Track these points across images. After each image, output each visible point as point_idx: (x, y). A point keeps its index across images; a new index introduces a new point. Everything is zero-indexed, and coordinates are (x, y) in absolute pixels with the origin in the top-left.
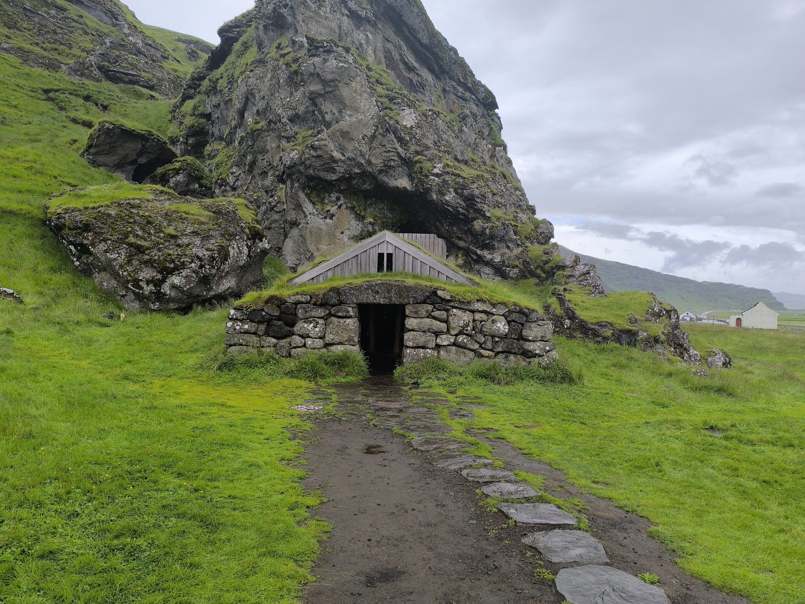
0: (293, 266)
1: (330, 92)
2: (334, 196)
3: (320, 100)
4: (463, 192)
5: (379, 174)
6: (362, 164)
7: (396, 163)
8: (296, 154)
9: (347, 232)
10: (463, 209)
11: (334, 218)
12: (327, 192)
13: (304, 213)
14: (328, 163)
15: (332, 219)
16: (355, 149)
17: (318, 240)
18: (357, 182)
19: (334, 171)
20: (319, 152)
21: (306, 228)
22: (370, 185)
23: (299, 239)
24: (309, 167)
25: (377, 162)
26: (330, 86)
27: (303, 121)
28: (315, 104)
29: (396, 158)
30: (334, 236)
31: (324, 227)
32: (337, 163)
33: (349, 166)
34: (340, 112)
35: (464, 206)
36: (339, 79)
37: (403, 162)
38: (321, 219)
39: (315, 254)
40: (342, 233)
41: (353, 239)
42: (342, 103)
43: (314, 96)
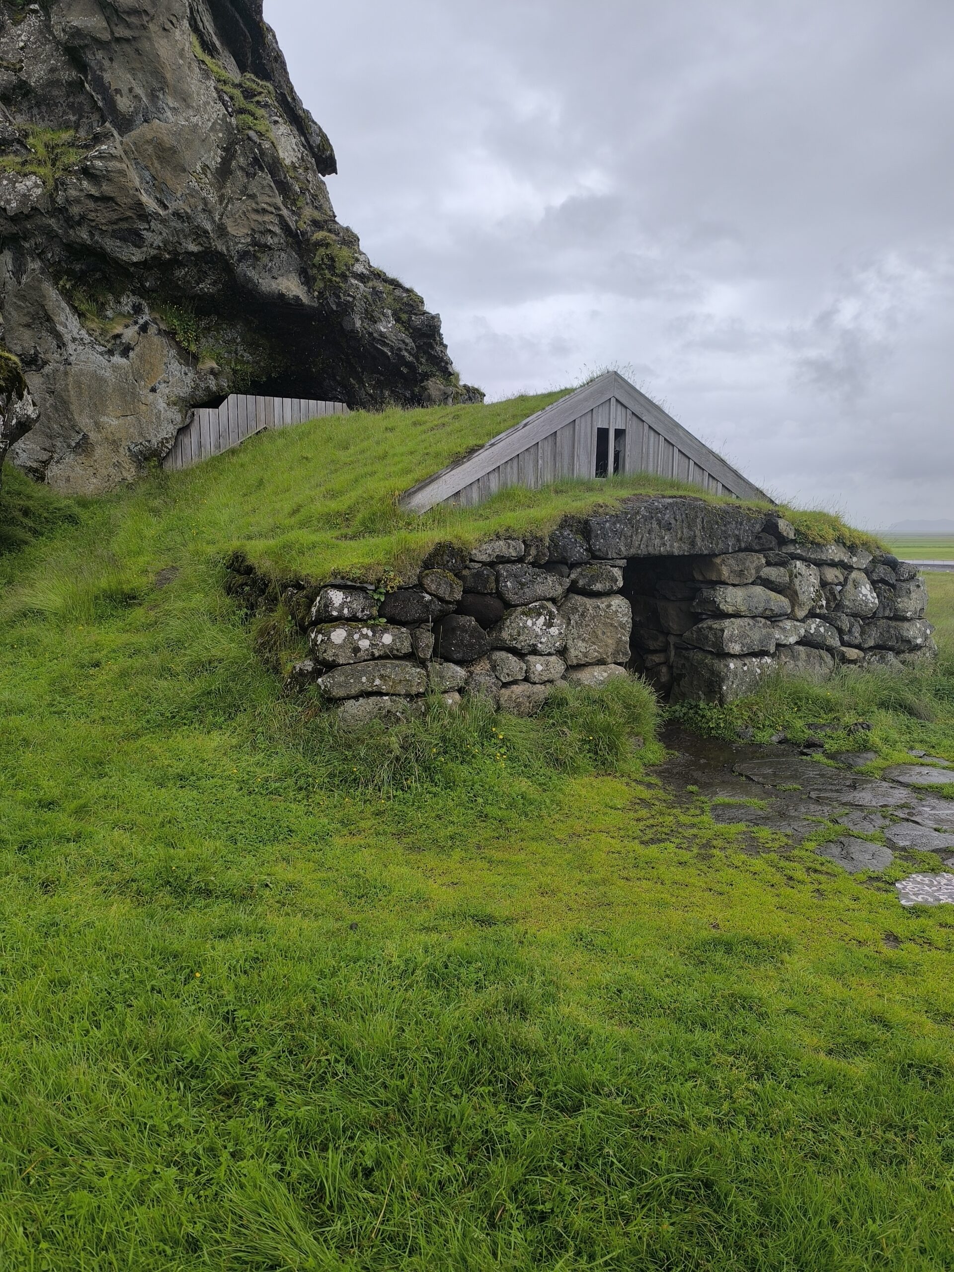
0: (35, 465)
1: (127, 40)
2: (128, 302)
3: (95, 57)
4: (410, 319)
5: (239, 261)
6: (206, 232)
7: (276, 240)
8: (36, 186)
9: (163, 389)
10: (410, 353)
11: (131, 354)
12: (111, 290)
13: (58, 336)
14: (127, 219)
15: (127, 357)
16: (193, 193)
17: (98, 406)
18: (186, 273)
19: (136, 239)
20: (107, 188)
21: (66, 373)
22: (214, 283)
23: (45, 400)
24: (79, 224)
25: (239, 231)
26: (128, 26)
27: (38, 105)
28: (82, 67)
29: (277, 230)
30: (134, 395)
31: (108, 374)
32: (149, 222)
33: (177, 232)
34: (153, 97)
35: (412, 349)
36: (151, 11)
37: (290, 240)
38: (101, 354)
39: (93, 436)
40: (153, 390)
41: (175, 404)
42: (157, 73)
43: (82, 43)
